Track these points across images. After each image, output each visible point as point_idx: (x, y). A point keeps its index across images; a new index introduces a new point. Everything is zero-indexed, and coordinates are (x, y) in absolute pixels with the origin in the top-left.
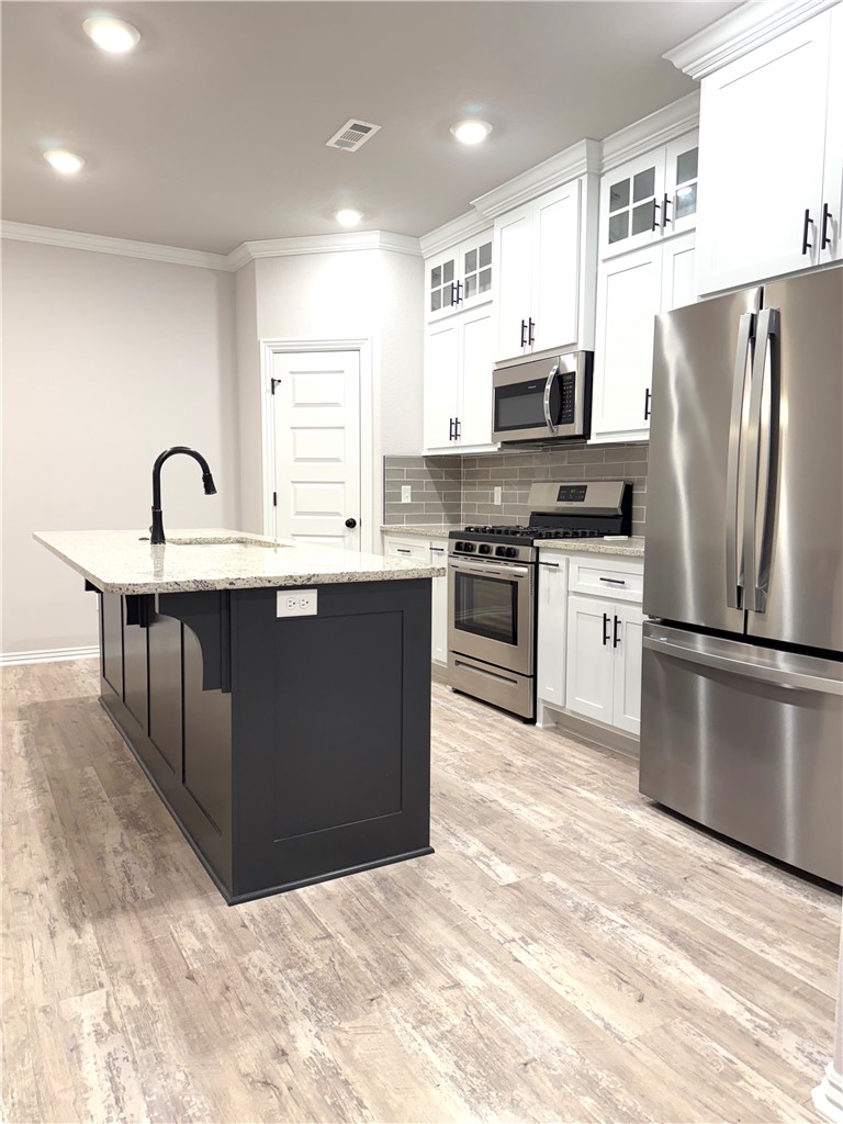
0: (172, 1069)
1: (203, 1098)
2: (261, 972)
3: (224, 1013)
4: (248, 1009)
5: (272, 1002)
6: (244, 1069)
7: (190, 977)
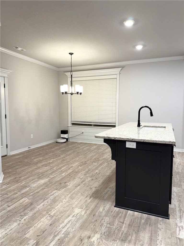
0: (74, 228)
1: (72, 235)
2: (104, 222)
3: (91, 225)
4: (95, 226)
5: (99, 228)
6: (82, 236)
7: (94, 215)
